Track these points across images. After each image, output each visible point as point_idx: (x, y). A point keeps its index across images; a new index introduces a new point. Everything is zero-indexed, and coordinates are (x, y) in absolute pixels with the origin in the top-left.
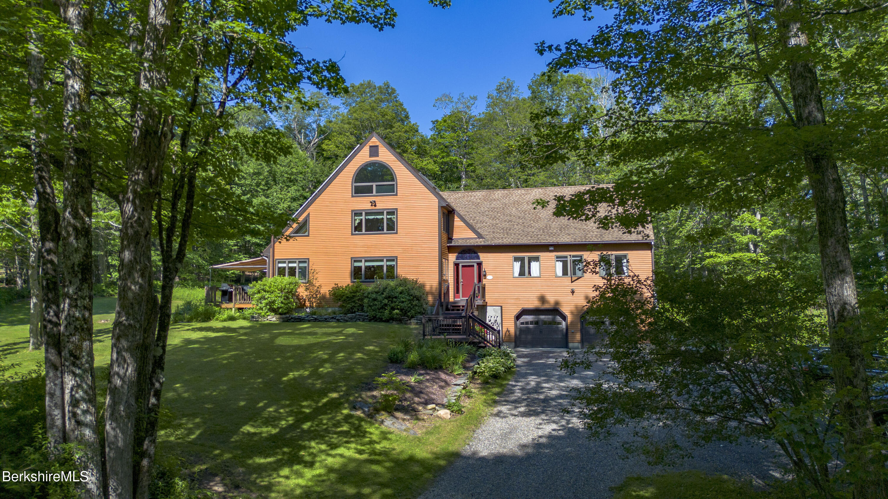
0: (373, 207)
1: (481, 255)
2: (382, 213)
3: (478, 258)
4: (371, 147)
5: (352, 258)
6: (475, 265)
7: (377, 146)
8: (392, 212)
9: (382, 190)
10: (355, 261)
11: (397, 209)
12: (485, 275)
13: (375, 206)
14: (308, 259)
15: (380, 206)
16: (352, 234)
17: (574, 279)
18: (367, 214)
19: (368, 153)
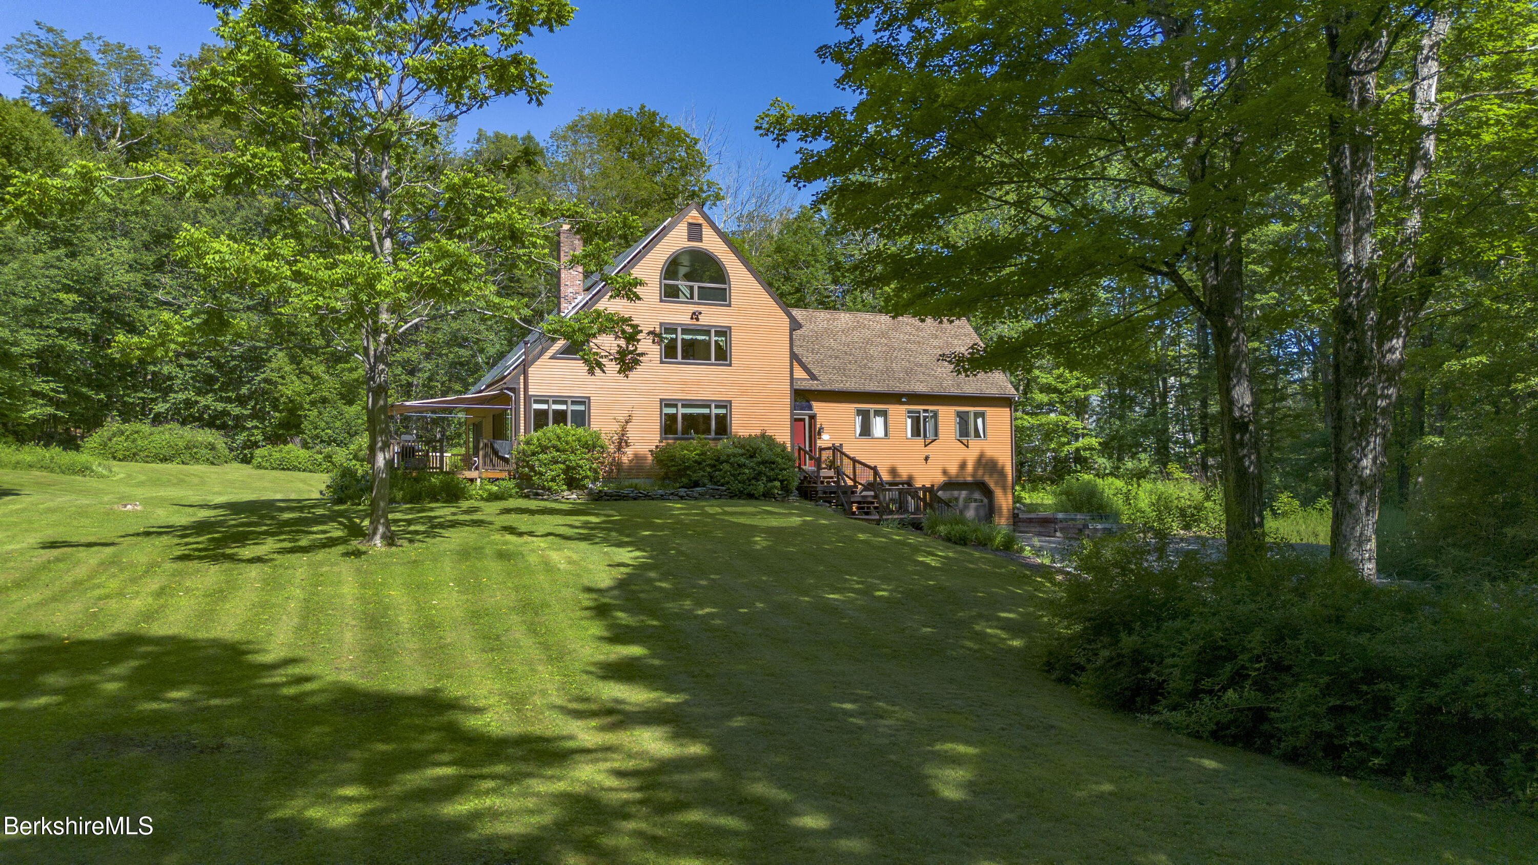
0: (694, 322)
1: (815, 404)
2: (707, 333)
3: (810, 408)
4: (690, 224)
5: (661, 400)
6: (807, 418)
7: (700, 225)
8: (724, 332)
9: (707, 296)
10: (667, 406)
11: (730, 328)
12: (819, 434)
13: (697, 319)
14: (589, 398)
15: (704, 320)
16: (662, 362)
17: (928, 441)
18: (685, 331)
19: (685, 234)
